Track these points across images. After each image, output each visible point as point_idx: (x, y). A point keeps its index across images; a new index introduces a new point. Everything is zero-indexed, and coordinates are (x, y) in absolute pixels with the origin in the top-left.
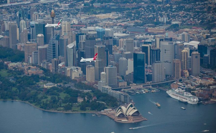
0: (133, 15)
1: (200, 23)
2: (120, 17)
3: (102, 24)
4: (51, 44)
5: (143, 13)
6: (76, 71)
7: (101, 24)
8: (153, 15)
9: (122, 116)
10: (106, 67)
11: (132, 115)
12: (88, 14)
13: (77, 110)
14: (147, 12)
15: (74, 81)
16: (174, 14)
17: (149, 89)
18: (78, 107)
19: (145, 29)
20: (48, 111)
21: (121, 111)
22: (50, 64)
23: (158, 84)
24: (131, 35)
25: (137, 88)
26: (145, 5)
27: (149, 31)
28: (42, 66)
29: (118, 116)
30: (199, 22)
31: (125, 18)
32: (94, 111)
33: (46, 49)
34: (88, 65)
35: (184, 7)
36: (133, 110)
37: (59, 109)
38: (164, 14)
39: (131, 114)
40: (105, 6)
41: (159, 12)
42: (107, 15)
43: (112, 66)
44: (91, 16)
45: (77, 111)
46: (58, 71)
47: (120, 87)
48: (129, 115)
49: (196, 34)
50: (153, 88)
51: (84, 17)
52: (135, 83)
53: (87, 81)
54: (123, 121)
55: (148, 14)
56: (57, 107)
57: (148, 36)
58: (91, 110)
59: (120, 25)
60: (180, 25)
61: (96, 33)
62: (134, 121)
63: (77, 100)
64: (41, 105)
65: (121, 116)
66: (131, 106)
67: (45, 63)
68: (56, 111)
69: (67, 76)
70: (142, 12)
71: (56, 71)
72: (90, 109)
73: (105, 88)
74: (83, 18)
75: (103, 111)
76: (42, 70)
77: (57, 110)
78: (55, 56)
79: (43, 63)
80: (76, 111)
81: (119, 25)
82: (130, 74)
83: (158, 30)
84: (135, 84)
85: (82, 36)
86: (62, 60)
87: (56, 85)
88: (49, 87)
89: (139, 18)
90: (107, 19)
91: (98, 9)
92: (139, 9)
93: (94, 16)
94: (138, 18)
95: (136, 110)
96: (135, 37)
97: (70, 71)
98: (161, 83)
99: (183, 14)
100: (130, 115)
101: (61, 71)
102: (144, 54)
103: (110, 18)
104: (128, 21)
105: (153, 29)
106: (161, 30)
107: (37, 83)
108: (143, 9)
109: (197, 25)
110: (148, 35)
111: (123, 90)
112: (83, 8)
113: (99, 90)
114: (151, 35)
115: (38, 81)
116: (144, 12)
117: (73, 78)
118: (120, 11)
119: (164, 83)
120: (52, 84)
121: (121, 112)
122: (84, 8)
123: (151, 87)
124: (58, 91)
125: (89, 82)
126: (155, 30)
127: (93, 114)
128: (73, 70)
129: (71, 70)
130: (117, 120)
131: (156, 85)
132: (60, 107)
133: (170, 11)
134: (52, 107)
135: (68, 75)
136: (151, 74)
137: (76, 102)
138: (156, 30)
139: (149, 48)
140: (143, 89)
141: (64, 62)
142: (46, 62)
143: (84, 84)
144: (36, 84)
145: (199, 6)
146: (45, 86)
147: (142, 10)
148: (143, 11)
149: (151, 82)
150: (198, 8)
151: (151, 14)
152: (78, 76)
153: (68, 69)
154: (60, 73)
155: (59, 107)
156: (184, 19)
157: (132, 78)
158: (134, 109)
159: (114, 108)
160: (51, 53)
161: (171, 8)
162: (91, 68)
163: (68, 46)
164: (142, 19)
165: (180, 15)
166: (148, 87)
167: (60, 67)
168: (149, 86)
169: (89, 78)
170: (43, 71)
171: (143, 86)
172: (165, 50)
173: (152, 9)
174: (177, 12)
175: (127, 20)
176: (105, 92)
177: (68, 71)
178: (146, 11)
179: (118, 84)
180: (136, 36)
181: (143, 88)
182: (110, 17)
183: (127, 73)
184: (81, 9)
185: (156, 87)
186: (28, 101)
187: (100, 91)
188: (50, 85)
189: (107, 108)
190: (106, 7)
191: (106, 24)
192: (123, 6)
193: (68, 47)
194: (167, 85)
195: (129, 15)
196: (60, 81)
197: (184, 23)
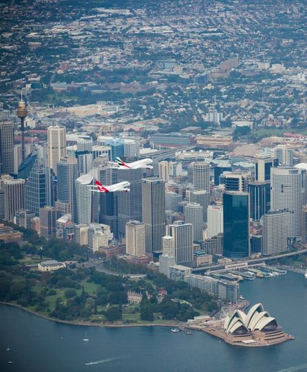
0: (144, 107)
1: (291, 124)
2: (119, 112)
3: (92, 127)
4: (35, 176)
5: (163, 103)
6: (100, 232)
7: (88, 127)
8: (187, 107)
9: (243, 331)
10: (170, 225)
11: (264, 330)
12: (51, 107)
13: (133, 319)
14: (170, 101)
15: (99, 255)
16: (230, 106)
17: (262, 269)
18: (133, 313)
19: (189, 137)
20: (71, 322)
21: (239, 320)
22: (36, 219)
23: (279, 259)
24: (164, 151)
25: (237, 268)
26: (163, 87)
27: (200, 142)
28: (15, 223)
29: (234, 332)
30: (289, 121)
31: (132, 115)
32: (171, 321)
33: (21, 186)
34: (131, 221)
35: (241, 90)
36: (264, 317)
37: (93, 317)
38: (209, 106)
39: (260, 326)
40: (79, 89)
41: (197, 101)
42: (90, 107)
43: (183, 223)
44: (58, 111)
45: (135, 322)
46: (58, 233)
47: (200, 266)
48: (256, 330)
49: (301, 147)
50: (271, 268)
51: (44, 113)
52: (228, 257)
53: (128, 255)
54: (246, 342)
55: (174, 105)
56: (89, 315)
57: (201, 154)
58: (163, 319)
59: (131, 130)
60: (251, 128)
61: (110, 148)
62: (269, 341)
63: (127, 296)
64: (48, 311)
65: (241, 332)
66: (259, 310)
67: (22, 216)
68: (88, 323)
69: (81, 245)
70: (160, 102)
71: (50, 233)
72: (161, 317)
73: (178, 270)
74: (42, 116)
75: (191, 320)
76: (19, 232)
77: (89, 320)
78: (44, 200)
79: (17, 217)
80: (132, 321)
81: (129, 131)
82: (215, 237)
83: (219, 141)
84: (230, 260)
85: (84, 155)
86: (63, 209)
87: (64, 263)
88: (50, 268)
89: (159, 114)
90: (93, 116)
91: (64, 95)
92: (152, 94)
93: (64, 109)
94: (157, 115)
95: (270, 319)
96: (174, 155)
97: (86, 234)
98: (284, 255)
99: (249, 105)
100: (258, 329)
101: (64, 234)
102: (247, 196)
103: (99, 115)
104: (139, 120)
105: (208, 138)
106: (225, 141)
107: (20, 261)
108: (160, 96)
109: (286, 128)
110: (201, 151)
111: (208, 273)
112: (30, 92)
113: (162, 274)
114: (208, 151)
115: (21, 257)
116: (165, 101)
117: (95, 248)
118: (114, 100)
119: (289, 257)
120: (55, 262)
121: (239, 325)
122: (33, 92)
123: (264, 264)
124: (74, 279)
125: (135, 258)
126: (212, 141)
127: (174, 328)
128: (95, 232)
129: (91, 231)
130: (232, 340)
131: (274, 260)
132: (95, 314)
133: (217, 98)
134: (79, 315)
135: (84, 241)
136: (259, 237)
137: (126, 301)
138: (215, 140)
139: (241, 181)
140: (249, 269)
141: (70, 215)
142: (26, 215)
143: (125, 261)
144: (19, 263)
145: (273, 89)
146: (41, 268)
147: (158, 97)
148: (161, 98)
149: (260, 254)
150: (273, 93)
151: (182, 106)
152: (106, 245)
153: (81, 229)
154: (62, 237)
155: (92, 313)
156: (257, 116)
157: (220, 247)
158: (266, 315)
159: (212, 314)
160: (37, 195)
161: (217, 91)
162: (138, 227)
163: (79, 180)
164: (166, 116)
165: (243, 106)
166: (258, 265)
167: (63, 225)
168: (261, 262)
169: (134, 248)
170: (22, 234)
171: (249, 264)
172: (282, 186)
173: (179, 95)
174: (234, 101)
175: (136, 118)
176: (178, 279)
177: (83, 233)
178: (169, 99)
179: (195, 259)
180: (177, 154)
181: (250, 267)
182: (99, 113)
183: (207, 235)
184: (28, 95)
185: (275, 264)
186: (15, 302)
187: (166, 276)
188: (51, 265)
189: (198, 315)
190: (81, 90)
191: (101, 128)
192: (114, 89)
193: (79, 183)
194: (297, 260)
195: (136, 109)
196: (69, 257)
197: (259, 125)
